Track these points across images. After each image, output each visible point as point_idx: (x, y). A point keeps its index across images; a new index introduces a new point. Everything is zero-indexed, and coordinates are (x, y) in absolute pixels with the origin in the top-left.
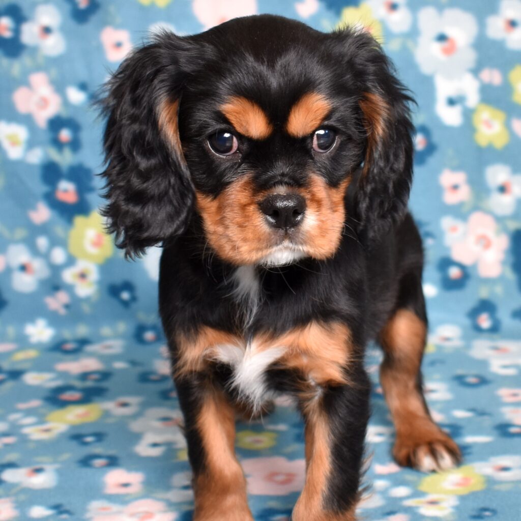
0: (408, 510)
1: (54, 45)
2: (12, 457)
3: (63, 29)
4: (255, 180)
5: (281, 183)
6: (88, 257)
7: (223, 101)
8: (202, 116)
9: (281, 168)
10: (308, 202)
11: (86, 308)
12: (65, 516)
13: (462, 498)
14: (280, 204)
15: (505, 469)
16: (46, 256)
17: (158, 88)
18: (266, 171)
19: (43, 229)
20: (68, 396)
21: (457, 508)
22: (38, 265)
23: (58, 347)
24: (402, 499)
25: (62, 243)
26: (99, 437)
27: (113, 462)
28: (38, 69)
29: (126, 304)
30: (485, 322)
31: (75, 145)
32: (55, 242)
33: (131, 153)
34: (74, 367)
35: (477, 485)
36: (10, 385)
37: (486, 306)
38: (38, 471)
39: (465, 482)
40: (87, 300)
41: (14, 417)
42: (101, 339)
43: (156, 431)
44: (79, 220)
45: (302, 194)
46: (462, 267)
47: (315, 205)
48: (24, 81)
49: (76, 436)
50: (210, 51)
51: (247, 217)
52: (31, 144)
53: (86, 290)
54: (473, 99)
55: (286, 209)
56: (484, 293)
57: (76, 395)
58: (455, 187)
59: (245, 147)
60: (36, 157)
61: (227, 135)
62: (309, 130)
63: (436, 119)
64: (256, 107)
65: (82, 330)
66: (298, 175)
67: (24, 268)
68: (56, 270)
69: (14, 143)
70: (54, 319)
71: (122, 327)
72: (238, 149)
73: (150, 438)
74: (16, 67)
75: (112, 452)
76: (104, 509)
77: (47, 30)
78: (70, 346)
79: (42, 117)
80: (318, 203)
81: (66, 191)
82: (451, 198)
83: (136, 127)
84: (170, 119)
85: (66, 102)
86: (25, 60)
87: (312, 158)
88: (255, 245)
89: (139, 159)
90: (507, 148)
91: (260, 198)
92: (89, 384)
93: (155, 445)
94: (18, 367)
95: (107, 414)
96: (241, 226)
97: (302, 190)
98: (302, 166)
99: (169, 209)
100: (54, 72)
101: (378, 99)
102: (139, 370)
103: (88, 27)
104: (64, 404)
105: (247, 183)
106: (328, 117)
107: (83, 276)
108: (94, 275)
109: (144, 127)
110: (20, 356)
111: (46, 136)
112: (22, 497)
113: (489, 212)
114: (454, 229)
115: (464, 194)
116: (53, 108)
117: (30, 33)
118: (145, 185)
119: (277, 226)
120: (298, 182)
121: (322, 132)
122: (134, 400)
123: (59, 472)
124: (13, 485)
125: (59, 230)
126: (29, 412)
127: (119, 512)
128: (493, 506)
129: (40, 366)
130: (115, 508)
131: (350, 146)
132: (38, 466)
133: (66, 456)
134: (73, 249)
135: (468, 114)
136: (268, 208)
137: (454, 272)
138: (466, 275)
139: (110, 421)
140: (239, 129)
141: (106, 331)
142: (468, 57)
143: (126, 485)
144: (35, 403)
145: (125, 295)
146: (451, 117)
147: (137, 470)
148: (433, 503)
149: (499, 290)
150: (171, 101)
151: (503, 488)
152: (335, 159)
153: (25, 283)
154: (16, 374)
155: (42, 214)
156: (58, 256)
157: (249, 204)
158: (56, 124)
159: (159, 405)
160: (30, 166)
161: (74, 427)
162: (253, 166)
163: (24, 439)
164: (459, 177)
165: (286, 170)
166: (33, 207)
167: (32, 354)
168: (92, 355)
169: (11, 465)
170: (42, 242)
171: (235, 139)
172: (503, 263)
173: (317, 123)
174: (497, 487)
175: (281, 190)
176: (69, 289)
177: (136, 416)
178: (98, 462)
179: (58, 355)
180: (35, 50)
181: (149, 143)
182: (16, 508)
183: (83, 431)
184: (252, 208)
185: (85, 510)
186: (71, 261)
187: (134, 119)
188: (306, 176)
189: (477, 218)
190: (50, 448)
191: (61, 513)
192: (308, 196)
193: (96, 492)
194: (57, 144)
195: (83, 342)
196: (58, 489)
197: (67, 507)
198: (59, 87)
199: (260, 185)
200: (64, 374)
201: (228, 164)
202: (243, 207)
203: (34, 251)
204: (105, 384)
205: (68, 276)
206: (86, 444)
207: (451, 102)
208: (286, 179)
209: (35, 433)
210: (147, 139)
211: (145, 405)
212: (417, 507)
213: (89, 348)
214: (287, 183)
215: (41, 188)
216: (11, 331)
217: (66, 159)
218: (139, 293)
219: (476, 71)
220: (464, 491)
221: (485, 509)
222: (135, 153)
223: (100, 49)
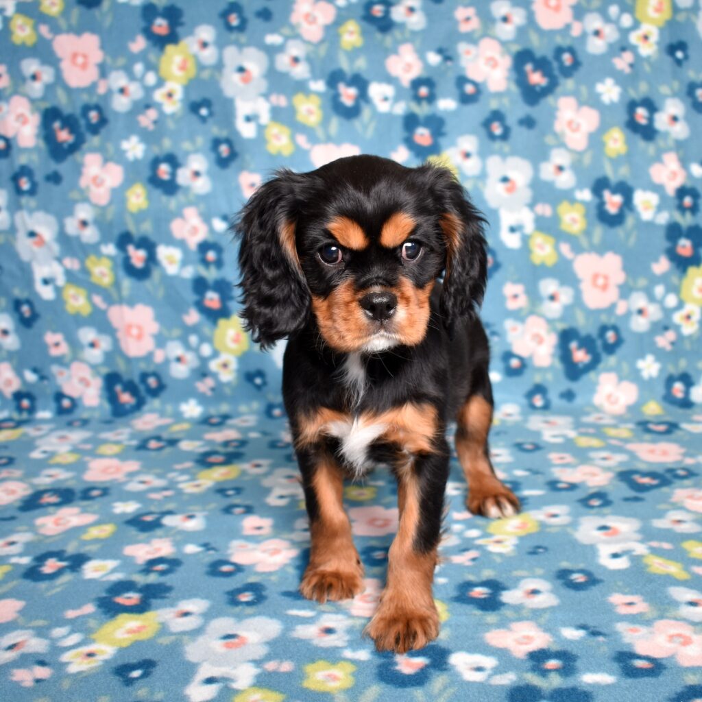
0: (479, 547)
1: (202, 186)
2: (170, 506)
3: (210, 173)
4: (356, 282)
5: (376, 284)
6: (228, 350)
7: (329, 220)
8: (314, 233)
9: (377, 271)
10: (399, 299)
11: (228, 391)
12: (212, 552)
13: (521, 538)
14: (376, 300)
15: (554, 516)
16: (196, 350)
17: (279, 212)
18: (363, 276)
19: (195, 329)
20: (213, 459)
21: (517, 546)
22: (190, 357)
23: (206, 421)
24: (474, 539)
25: (209, 340)
26: (238, 490)
27: (249, 510)
28: (190, 204)
29: (259, 387)
30: (538, 401)
31: (219, 263)
32: (204, 339)
33: (260, 266)
34: (219, 436)
35: (532, 528)
36: (168, 450)
37: (539, 389)
38: (191, 517)
39: (523, 526)
40: (228, 384)
41: (171, 475)
42: (239, 415)
43: (282, 486)
44: (222, 322)
45: (394, 292)
46: (521, 359)
47: (404, 301)
48: (179, 214)
49: (221, 490)
50: (319, 182)
51: (350, 312)
52: (184, 263)
53: (227, 376)
54: (529, 228)
55: (381, 304)
56: (538, 379)
57: (220, 458)
58: (515, 297)
59: (347, 257)
60: (189, 273)
61: (334, 248)
62: (399, 242)
63: (501, 243)
64: (355, 225)
65: (225, 408)
66: (390, 277)
67: (179, 359)
68: (204, 361)
69: (171, 262)
70: (202, 399)
71: (256, 405)
72: (343, 259)
73: (278, 491)
74: (172, 203)
75: (248, 502)
76: (242, 546)
77: (197, 174)
78: (215, 420)
79: (193, 242)
80: (407, 300)
81: (212, 300)
82: (512, 305)
83: (263, 246)
84: (289, 237)
85: (211, 230)
86: (180, 197)
87: (402, 265)
88: (356, 334)
89: (267, 271)
90: (556, 266)
91: (360, 296)
92: (230, 449)
93: (282, 497)
94: (175, 436)
95: (244, 473)
96: (345, 319)
97: (394, 289)
98: (394, 270)
99: (292, 309)
100: (202, 206)
101: (455, 218)
102: (268, 439)
103: (229, 172)
104: (210, 465)
105: (350, 285)
106: (413, 232)
107: (225, 366)
108: (234, 365)
109: (269, 246)
110: (177, 428)
111: (197, 257)
112: (179, 538)
113: (542, 316)
114: (514, 329)
115: (522, 302)
116: (202, 235)
117: (183, 177)
118: (273, 291)
119: (374, 318)
120: (390, 283)
121: (409, 244)
122: (265, 462)
123: (208, 518)
124: (172, 528)
125: (207, 330)
126: (183, 472)
127: (254, 549)
128: (545, 544)
129: (191, 436)
130: (251, 546)
131: (432, 255)
132: (190, 514)
133: (213, 506)
134: (218, 345)
135: (526, 239)
136: (367, 304)
137: (514, 363)
138: (524, 365)
139: (246, 478)
140: (342, 242)
141: (243, 408)
142: (526, 194)
143: (259, 528)
144: (188, 464)
145: (258, 381)
146: (512, 241)
147: (268, 516)
148: (499, 542)
149: (549, 377)
150: (290, 223)
151: (553, 530)
152: (421, 266)
153: (180, 371)
154: (173, 442)
155: (193, 317)
156: (206, 350)
157: (351, 302)
158: (204, 247)
159: (285, 466)
160: (183, 280)
161: (218, 483)
162: (354, 271)
163: (180, 493)
164: (518, 289)
165: (381, 274)
166: (186, 312)
167: (185, 426)
168: (232, 427)
169: (170, 513)
170: (193, 339)
171: (340, 252)
172: (553, 355)
173: (404, 236)
174: (548, 530)
175: (377, 289)
176: (215, 376)
177: (266, 475)
178: (238, 510)
179: (205, 427)
180: (187, 190)
181: (273, 258)
182: (174, 545)
183: (226, 486)
184: (354, 305)
185: (227, 548)
186: (216, 354)
187: (261, 239)
188: (397, 278)
189: (532, 320)
190: (200, 499)
191: (209, 549)
192: (398, 294)
193: (236, 533)
194: (205, 263)
195: (225, 417)
196: (206, 531)
197: (213, 545)
198: (206, 218)
199: (360, 286)
200: (210, 442)
201: (334, 271)
202: (347, 304)
203: (188, 347)
204: (242, 450)
205: (214, 366)
206: (228, 496)
207: (513, 230)
208: (381, 281)
209: (188, 488)
210: (272, 254)
211: (274, 466)
212: (486, 546)
213: (230, 422)
214: (381, 284)
215: (191, 297)
216: (169, 408)
217: (211, 274)
218: (269, 379)
219: (532, 206)
220: (522, 533)
221: (539, 547)
222: (263, 266)
223: (238, 188)
